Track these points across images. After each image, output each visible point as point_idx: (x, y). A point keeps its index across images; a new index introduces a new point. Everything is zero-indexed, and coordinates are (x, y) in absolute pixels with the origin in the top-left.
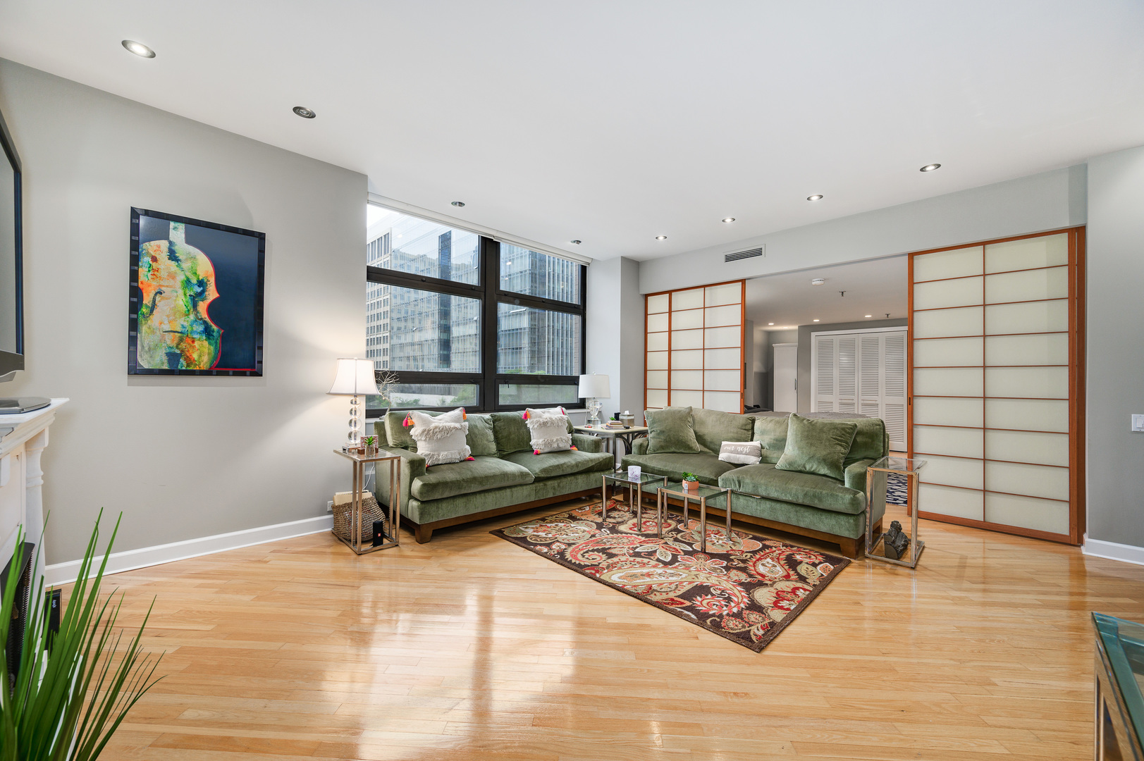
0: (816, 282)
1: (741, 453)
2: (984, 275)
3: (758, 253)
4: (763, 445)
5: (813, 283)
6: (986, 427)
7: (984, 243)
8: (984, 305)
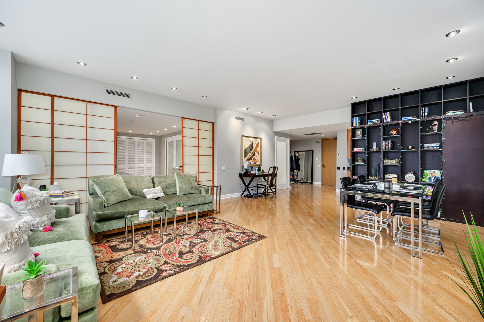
0: (138, 116)
1: (157, 193)
2: (198, 129)
3: (128, 96)
4: (163, 187)
5: (137, 116)
6: (199, 172)
7: (199, 121)
8: (198, 138)
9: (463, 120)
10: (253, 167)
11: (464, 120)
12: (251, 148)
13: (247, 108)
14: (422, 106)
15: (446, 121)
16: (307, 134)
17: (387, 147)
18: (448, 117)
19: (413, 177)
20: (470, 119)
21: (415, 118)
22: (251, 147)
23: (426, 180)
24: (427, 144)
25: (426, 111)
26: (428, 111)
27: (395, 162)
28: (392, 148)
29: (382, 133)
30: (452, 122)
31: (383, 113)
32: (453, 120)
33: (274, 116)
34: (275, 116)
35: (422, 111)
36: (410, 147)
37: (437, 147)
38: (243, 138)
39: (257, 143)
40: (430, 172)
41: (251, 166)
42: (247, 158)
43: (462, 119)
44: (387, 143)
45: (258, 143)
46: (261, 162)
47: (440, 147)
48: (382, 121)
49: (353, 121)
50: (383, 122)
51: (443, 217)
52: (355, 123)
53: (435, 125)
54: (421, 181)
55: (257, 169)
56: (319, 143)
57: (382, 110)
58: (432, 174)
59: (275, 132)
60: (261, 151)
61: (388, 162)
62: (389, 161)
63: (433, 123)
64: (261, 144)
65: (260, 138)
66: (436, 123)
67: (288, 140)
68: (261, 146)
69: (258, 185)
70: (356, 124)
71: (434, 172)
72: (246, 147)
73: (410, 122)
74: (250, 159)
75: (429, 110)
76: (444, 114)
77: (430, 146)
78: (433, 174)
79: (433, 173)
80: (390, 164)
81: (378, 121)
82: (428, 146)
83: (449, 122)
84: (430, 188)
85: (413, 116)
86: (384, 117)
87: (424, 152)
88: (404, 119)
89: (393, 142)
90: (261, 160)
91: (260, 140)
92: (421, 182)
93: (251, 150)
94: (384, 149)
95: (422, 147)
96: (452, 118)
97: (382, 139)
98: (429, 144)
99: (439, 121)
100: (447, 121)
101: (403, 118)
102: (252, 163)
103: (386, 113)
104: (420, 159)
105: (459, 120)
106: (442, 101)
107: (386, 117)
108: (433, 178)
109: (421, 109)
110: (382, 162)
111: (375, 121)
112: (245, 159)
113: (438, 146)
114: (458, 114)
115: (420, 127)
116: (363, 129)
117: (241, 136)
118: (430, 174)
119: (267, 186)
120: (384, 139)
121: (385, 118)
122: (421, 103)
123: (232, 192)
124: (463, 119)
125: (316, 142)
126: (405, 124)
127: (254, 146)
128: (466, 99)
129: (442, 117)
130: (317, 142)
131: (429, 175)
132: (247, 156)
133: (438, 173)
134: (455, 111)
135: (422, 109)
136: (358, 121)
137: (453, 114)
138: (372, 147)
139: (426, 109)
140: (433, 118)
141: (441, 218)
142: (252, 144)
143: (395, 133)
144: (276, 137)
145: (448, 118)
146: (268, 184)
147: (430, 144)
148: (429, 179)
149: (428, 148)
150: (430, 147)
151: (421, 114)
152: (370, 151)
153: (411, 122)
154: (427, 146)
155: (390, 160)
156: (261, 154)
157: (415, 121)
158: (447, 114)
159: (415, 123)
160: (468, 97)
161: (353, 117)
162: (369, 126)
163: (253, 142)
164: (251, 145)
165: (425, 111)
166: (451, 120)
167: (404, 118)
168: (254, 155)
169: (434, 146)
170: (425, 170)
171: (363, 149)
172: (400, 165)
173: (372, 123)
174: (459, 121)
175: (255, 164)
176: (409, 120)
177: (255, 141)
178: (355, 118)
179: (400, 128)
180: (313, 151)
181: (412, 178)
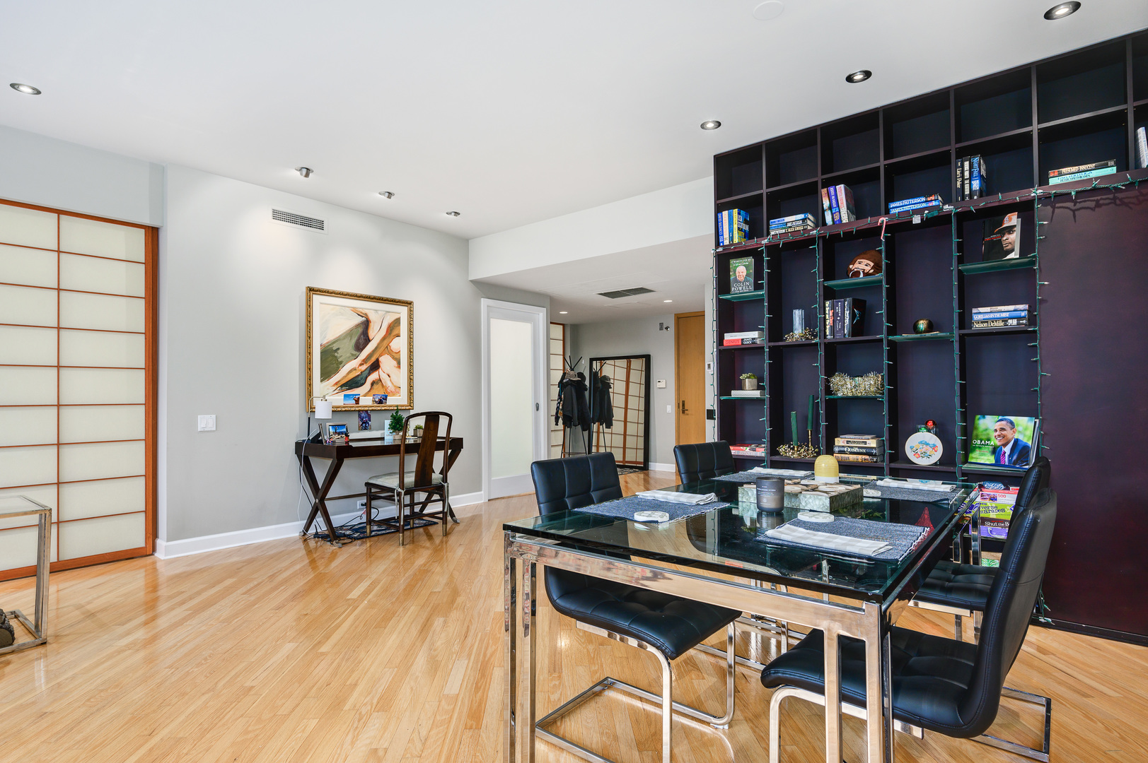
2: (59, 252)
6: (60, 442)
7: (60, 212)
8: (59, 290)
9: (1115, 203)
10: (373, 416)
11: (1118, 202)
12: (362, 341)
13: (304, 171)
14: (964, 153)
15: (1049, 208)
16: (605, 294)
17: (838, 326)
18: (1059, 191)
19: (934, 447)
20: (1141, 198)
21: (935, 201)
22: (362, 336)
23: (982, 458)
24: (981, 310)
25: (975, 173)
26: (983, 172)
27: (869, 384)
28: (857, 329)
29: (818, 269)
30: (1074, 211)
31: (823, 188)
32: (1078, 206)
33: (452, 216)
34: (457, 214)
35: (963, 173)
36: (922, 325)
37: (1019, 318)
38: (317, 299)
39: (389, 319)
40: (998, 426)
41: (359, 411)
42: (337, 378)
43: (1111, 196)
44: (839, 309)
45: (397, 322)
46: (411, 394)
47: (1032, 319)
48: (820, 222)
49: (720, 224)
50: (824, 223)
51: (1047, 615)
52: (726, 235)
53: (1010, 229)
54: (966, 461)
55: (387, 422)
56: (667, 328)
57: (819, 178)
58: (1004, 433)
59: (477, 283)
60: (411, 352)
61: (845, 386)
62: (848, 380)
63: (1001, 223)
64: (410, 325)
65: (408, 304)
66: (1013, 220)
67: (541, 314)
68: (411, 332)
69: (373, 490)
70: (731, 238)
71: (1012, 423)
72: (332, 335)
73: (917, 220)
74: (354, 383)
75: (987, 170)
76: (1044, 181)
77: (992, 316)
78: (1008, 433)
79: (1008, 428)
80: (850, 395)
81: (803, 220)
82: (986, 316)
83: (1063, 211)
84: (997, 491)
85: (927, 194)
86: (826, 203)
87: (974, 343)
88: (898, 207)
89: (858, 305)
90: (411, 387)
91: (403, 311)
92: (965, 467)
93: (359, 347)
94: (828, 332)
95: (965, 320)
96: (1073, 193)
97: (819, 293)
98: (988, 309)
99: (1025, 209)
100: (1054, 208)
101: (892, 205)
102: (366, 402)
103: (832, 189)
104: (957, 373)
105: (1097, 201)
106: (1035, 127)
107: (834, 202)
108: (1007, 450)
109: (957, 167)
110: (821, 388)
111: (793, 223)
112: (326, 383)
113: (1023, 314)
114: (1096, 179)
115: (955, 240)
116: (754, 253)
117: (304, 290)
118: (997, 433)
119: (399, 494)
120: (830, 294)
121: (830, 208)
122: (958, 141)
123: (258, 520)
124: (1115, 198)
125: (658, 327)
126: (901, 228)
127: (376, 334)
128: (1122, 115)
129: (1037, 192)
130: (661, 325)
131: (993, 438)
132: (337, 371)
133: (1025, 429)
134: (1082, 167)
135: (962, 166)
136: (735, 226)
137: (1077, 177)
138: (791, 330)
139: (976, 165)
140: (1001, 198)
141: (1042, 620)
142: (366, 324)
143: (868, 269)
144: (485, 302)
145: (1056, 195)
146: (402, 484)
147: (994, 309)
148: (995, 451)
149: (985, 325)
150: (994, 320)
151: (959, 186)
152: (781, 343)
153: (922, 219)
154: (980, 317)
155: (853, 376)
156: (411, 366)
157: (935, 213)
158: (1053, 181)
159: (937, 222)
160: (1130, 107)
161: (719, 209)
162: (775, 241)
163: (372, 317)
164: (360, 330)
165: (971, 173)
166: (1070, 205)
167: (897, 204)
168: (375, 366)
169: (1006, 315)
170: (978, 417)
171: (755, 334)
172: (885, 399)
173: (784, 231)
174: (1098, 205)
175: (380, 402)
176: (916, 212)
177: (380, 316)
178: (725, 213)
179: (883, 248)
180: (647, 358)
181: (930, 451)
